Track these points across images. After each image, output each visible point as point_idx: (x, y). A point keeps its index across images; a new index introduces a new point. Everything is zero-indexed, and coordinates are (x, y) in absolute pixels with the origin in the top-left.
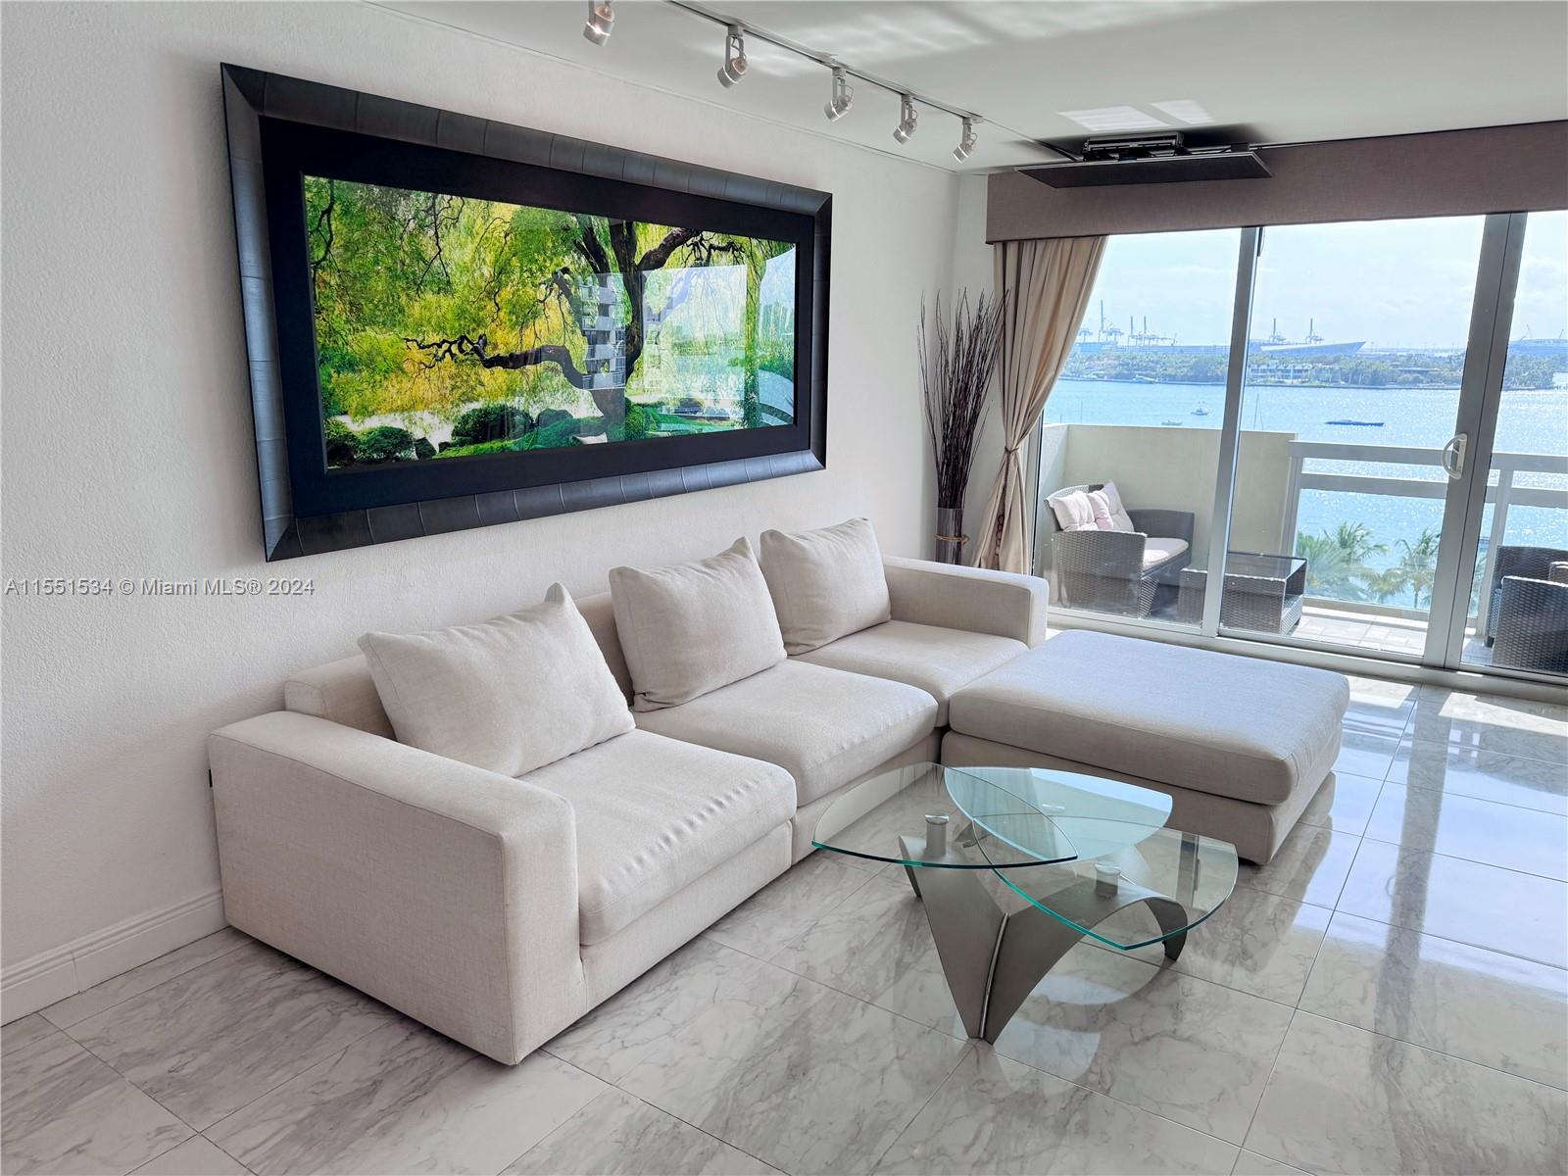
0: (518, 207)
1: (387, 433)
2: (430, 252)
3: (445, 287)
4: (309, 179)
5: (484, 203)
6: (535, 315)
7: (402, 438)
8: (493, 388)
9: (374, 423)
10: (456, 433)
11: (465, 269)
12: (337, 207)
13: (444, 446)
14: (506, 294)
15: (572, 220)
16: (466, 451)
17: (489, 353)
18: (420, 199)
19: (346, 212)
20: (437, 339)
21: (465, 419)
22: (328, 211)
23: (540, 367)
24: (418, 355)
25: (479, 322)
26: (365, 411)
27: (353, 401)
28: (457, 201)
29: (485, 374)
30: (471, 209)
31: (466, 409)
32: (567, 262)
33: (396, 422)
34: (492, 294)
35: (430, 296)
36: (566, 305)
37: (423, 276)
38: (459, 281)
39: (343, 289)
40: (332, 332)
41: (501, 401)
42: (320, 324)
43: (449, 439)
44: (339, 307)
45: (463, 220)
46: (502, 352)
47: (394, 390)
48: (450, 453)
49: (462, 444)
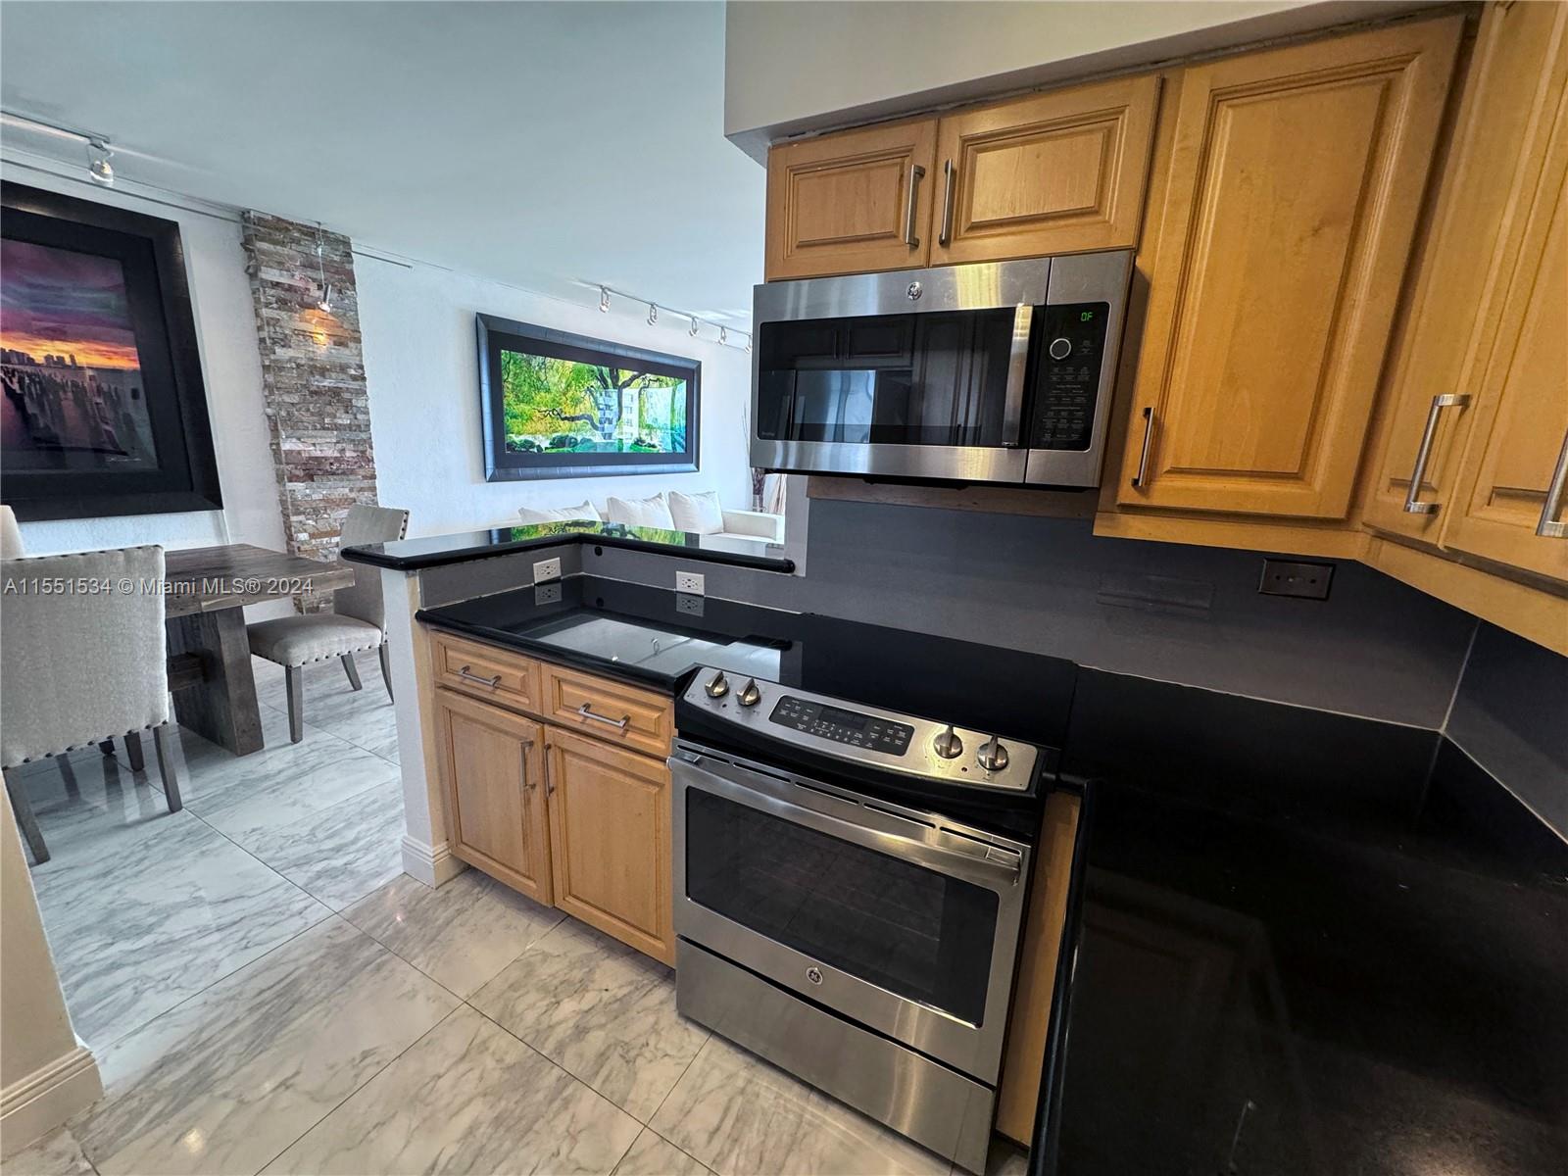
0: (574, 363)
1: (526, 441)
2: (543, 378)
3: (548, 391)
4: (503, 351)
5: (562, 361)
6: (581, 402)
7: (532, 445)
8: (564, 429)
9: (522, 438)
10: (551, 444)
11: (555, 385)
12: (512, 361)
13: (546, 448)
14: (570, 394)
15: (595, 368)
16: (554, 451)
17: (563, 416)
18: (540, 359)
19: (515, 363)
20: (544, 409)
21: (554, 439)
22: (509, 363)
23: (582, 421)
24: (538, 414)
25: (560, 404)
26: (519, 433)
27: (516, 429)
28: (553, 360)
29: (561, 423)
30: (558, 363)
31: (554, 435)
32: (593, 384)
33: (530, 438)
34: (565, 394)
35: (543, 394)
36: (592, 399)
37: (539, 386)
38: (554, 389)
39: (513, 390)
40: (509, 405)
41: (567, 433)
42: (505, 402)
43: (548, 446)
44: (511, 395)
45: (555, 367)
46: (568, 415)
47: (529, 426)
48: (548, 451)
49: (552, 448)
